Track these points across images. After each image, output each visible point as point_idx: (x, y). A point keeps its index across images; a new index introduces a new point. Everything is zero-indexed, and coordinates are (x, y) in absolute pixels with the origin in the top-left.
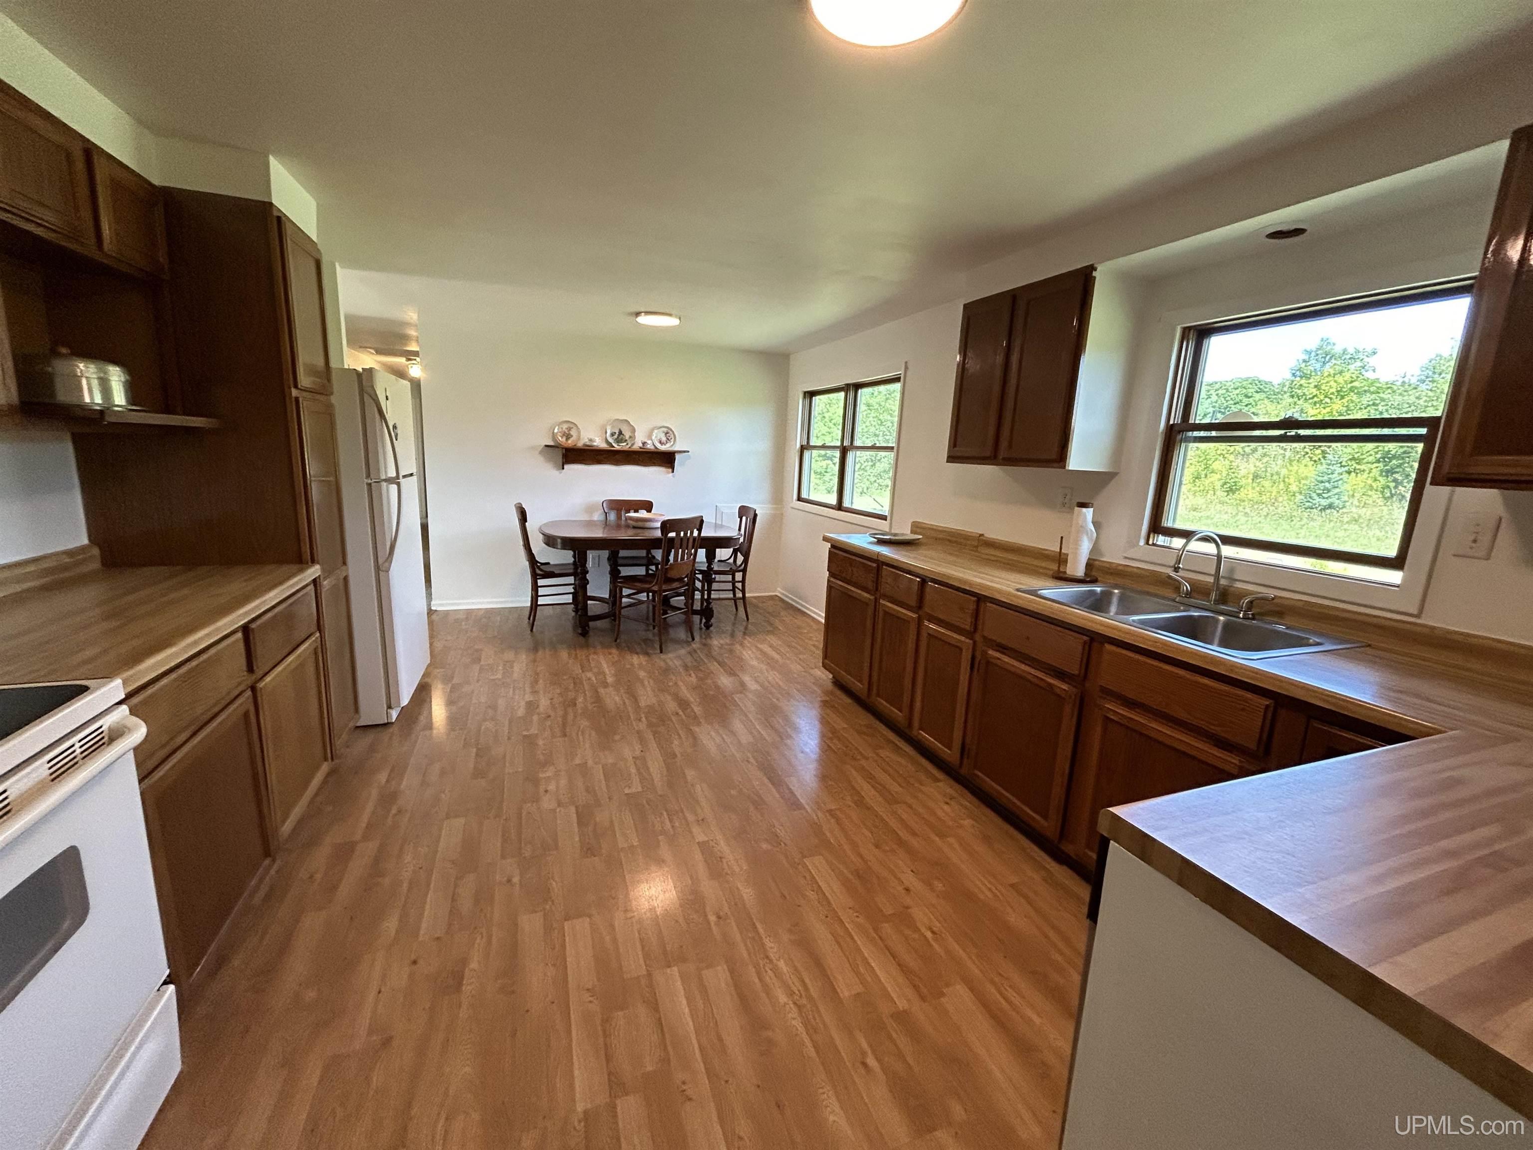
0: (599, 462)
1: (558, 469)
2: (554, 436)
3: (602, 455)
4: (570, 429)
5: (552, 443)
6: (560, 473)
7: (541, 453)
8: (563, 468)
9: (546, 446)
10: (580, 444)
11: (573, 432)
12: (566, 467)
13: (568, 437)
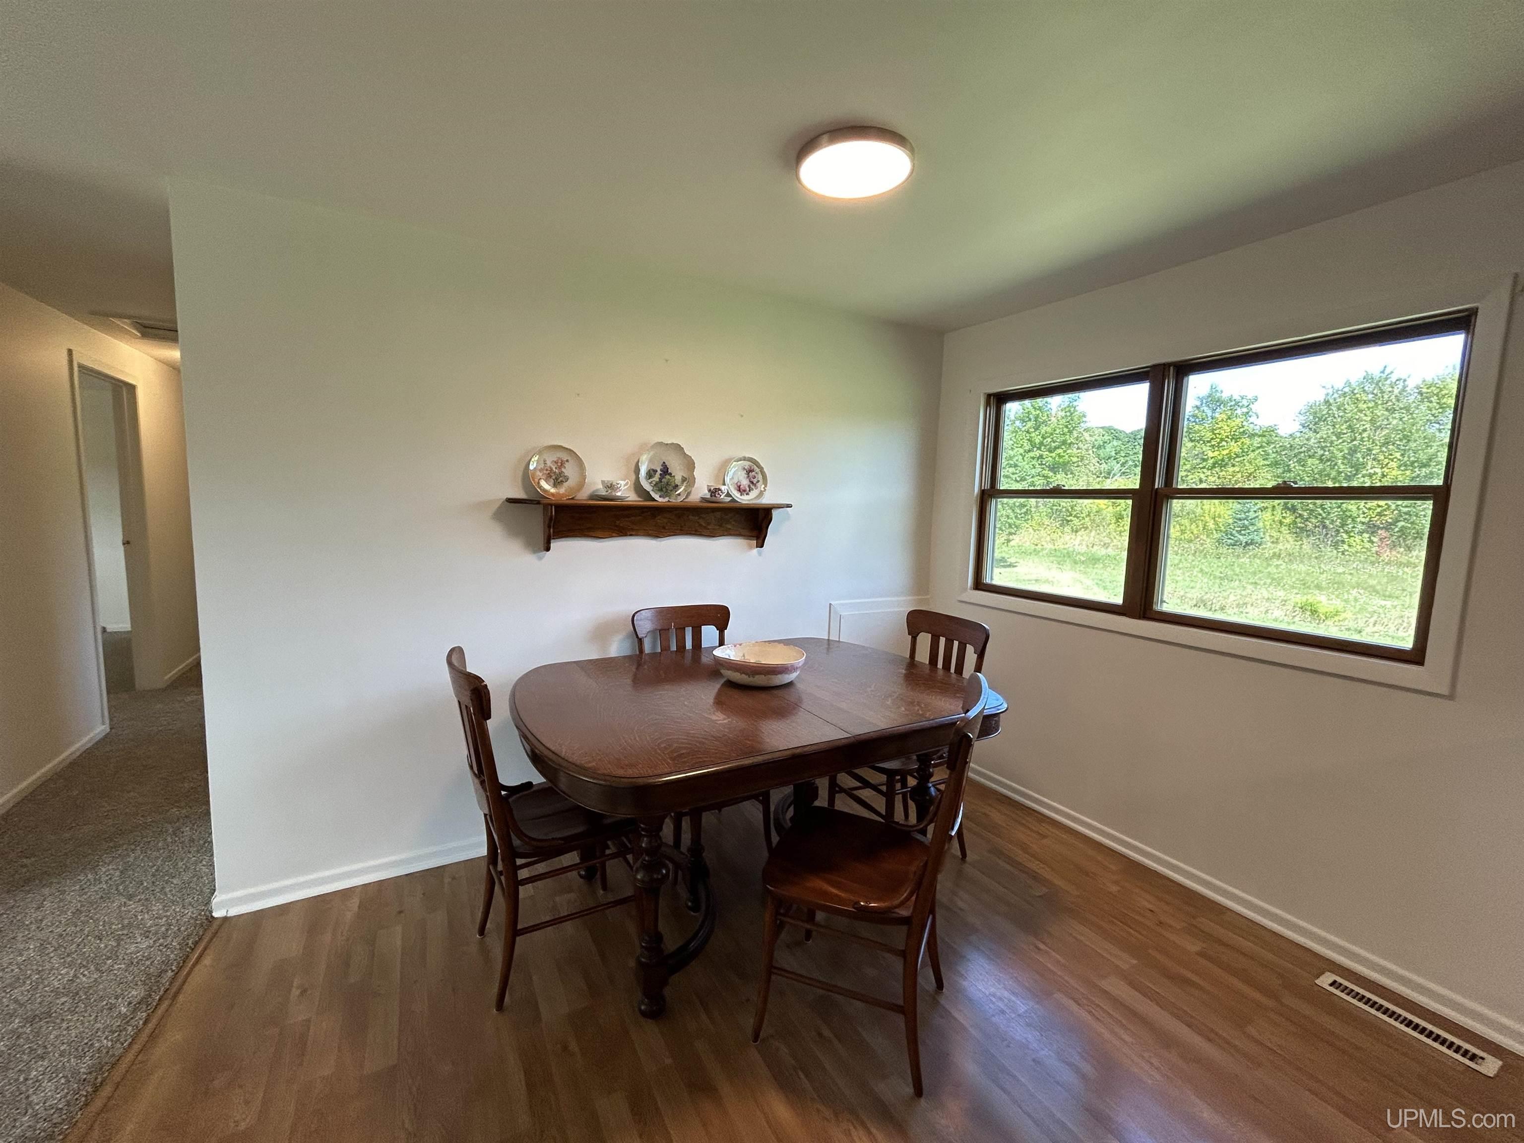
0: (622, 532)
1: (535, 551)
2: (527, 478)
3: (628, 516)
4: (561, 464)
5: (521, 495)
6: (540, 559)
7: (499, 515)
8: (548, 549)
9: (511, 501)
10: (583, 496)
11: (569, 470)
12: (554, 545)
13: (558, 480)
